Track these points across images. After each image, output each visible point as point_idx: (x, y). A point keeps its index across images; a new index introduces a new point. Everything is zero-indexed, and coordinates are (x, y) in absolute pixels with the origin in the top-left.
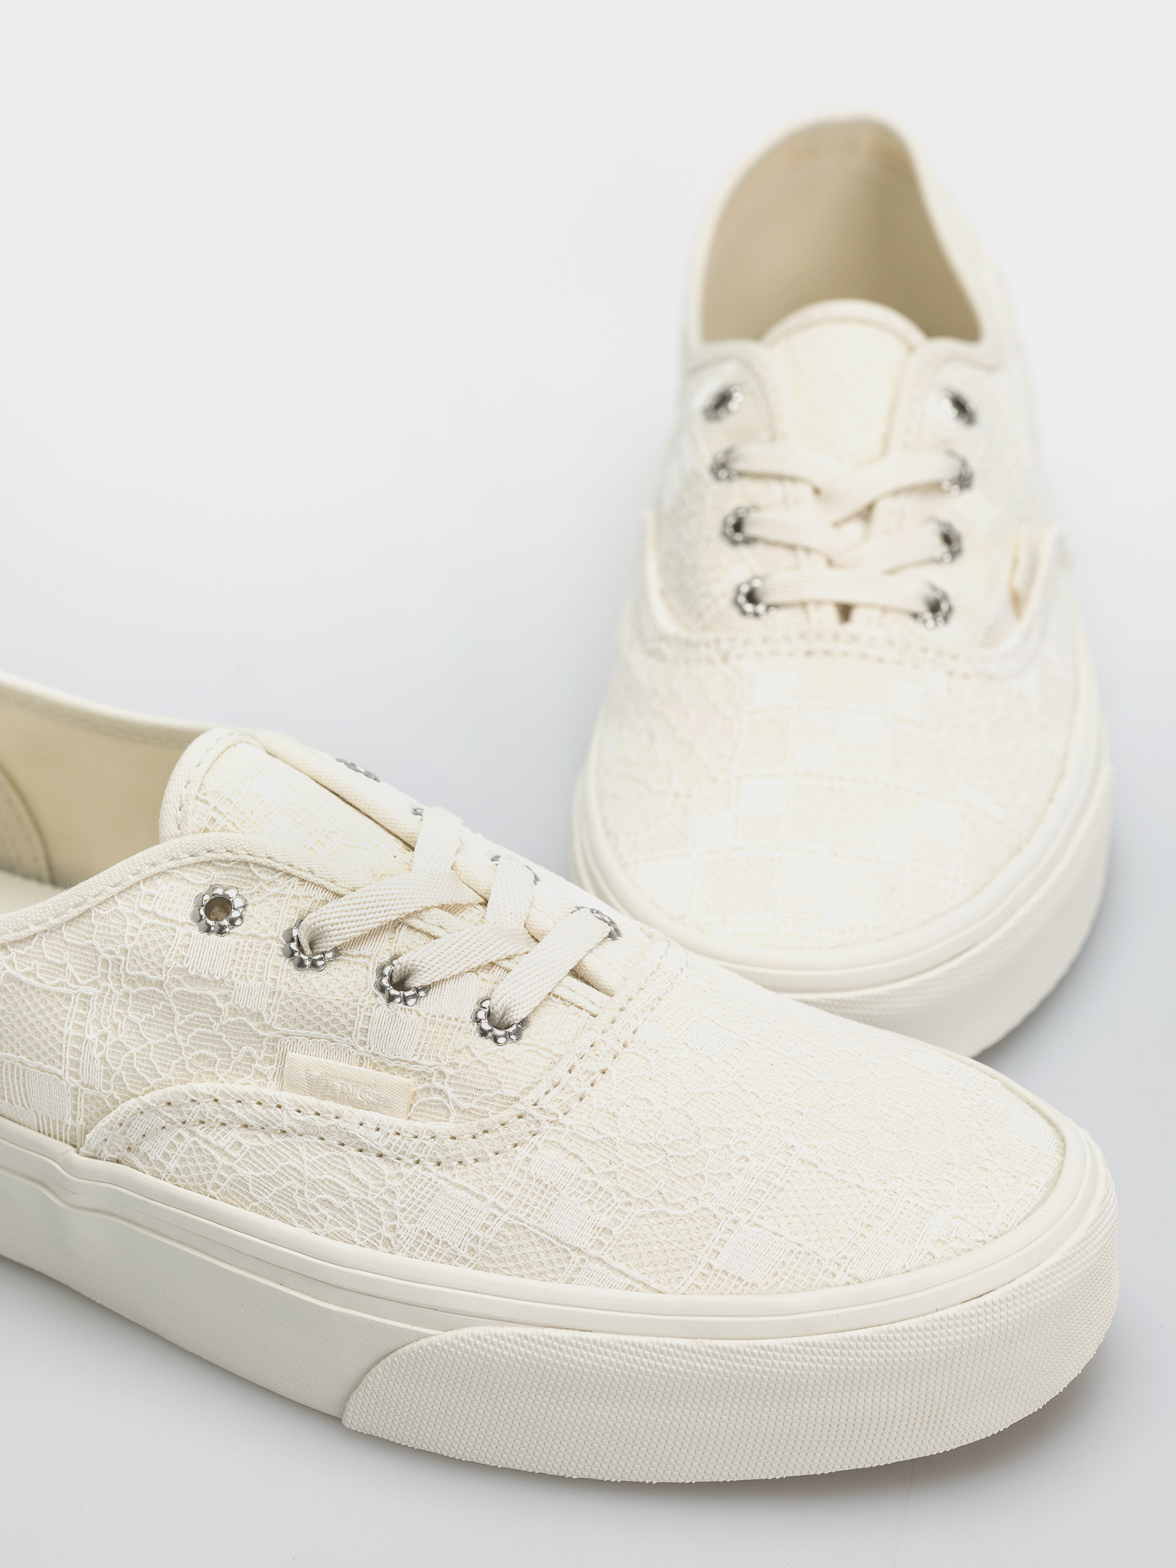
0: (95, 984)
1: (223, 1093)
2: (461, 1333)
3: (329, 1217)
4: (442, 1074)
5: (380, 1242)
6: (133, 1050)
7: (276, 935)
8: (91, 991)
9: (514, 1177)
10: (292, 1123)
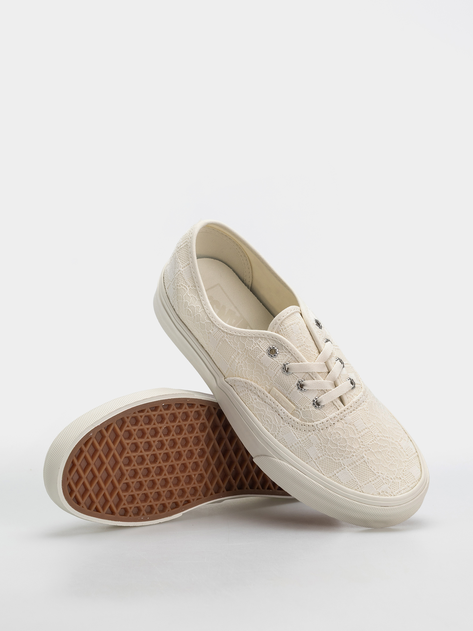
0: (242, 351)
1: (257, 388)
2: (281, 461)
3: (267, 424)
4: (301, 409)
5: (274, 435)
6: (244, 369)
7: (281, 364)
8: (240, 352)
9: (306, 437)
10: (268, 402)
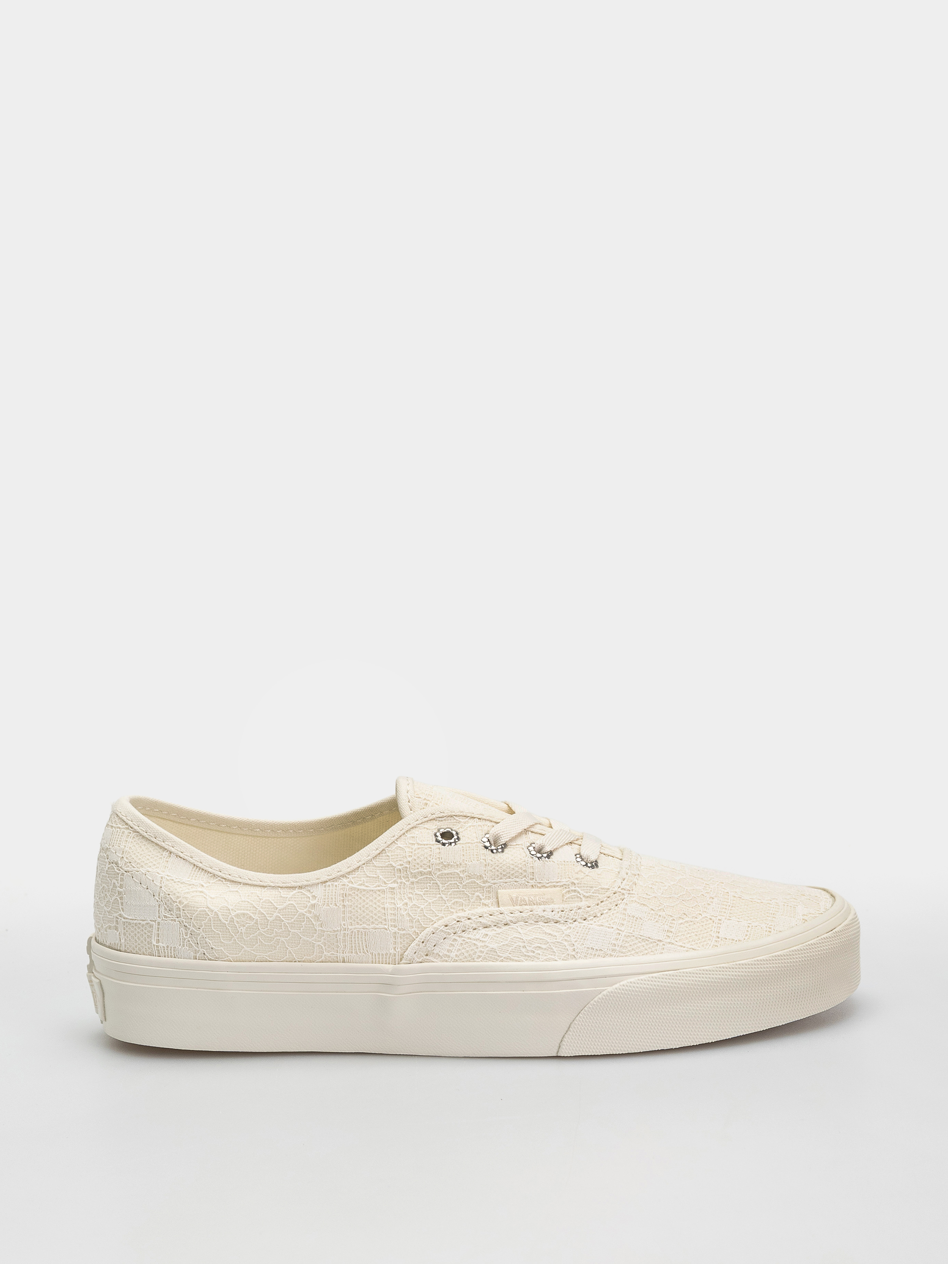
0: (394, 882)
1: (472, 914)
2: (617, 986)
3: (541, 953)
4: (573, 883)
5: (569, 957)
6: (422, 906)
7: (478, 841)
8: (395, 885)
9: (622, 917)
10: (511, 919)
